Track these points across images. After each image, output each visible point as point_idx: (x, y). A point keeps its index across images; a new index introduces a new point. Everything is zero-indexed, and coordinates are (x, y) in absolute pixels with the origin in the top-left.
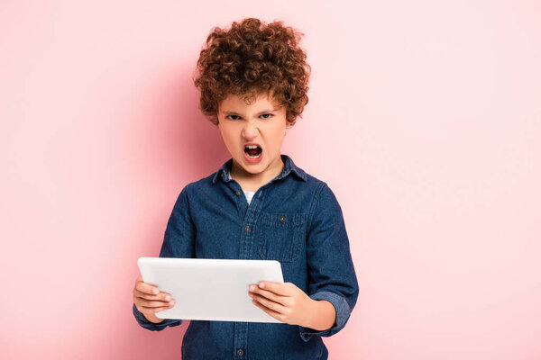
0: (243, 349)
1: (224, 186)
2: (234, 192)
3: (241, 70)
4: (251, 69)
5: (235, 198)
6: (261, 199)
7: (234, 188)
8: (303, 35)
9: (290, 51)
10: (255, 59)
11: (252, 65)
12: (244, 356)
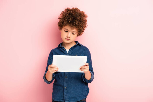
0: (66, 87)
1: (61, 49)
2: (63, 50)
3: (73, 21)
4: (76, 22)
5: (64, 51)
6: (71, 51)
7: (63, 49)
8: (88, 17)
9: (85, 20)
10: (77, 20)
11: (76, 21)
12: (66, 88)
